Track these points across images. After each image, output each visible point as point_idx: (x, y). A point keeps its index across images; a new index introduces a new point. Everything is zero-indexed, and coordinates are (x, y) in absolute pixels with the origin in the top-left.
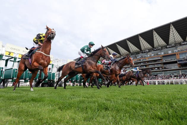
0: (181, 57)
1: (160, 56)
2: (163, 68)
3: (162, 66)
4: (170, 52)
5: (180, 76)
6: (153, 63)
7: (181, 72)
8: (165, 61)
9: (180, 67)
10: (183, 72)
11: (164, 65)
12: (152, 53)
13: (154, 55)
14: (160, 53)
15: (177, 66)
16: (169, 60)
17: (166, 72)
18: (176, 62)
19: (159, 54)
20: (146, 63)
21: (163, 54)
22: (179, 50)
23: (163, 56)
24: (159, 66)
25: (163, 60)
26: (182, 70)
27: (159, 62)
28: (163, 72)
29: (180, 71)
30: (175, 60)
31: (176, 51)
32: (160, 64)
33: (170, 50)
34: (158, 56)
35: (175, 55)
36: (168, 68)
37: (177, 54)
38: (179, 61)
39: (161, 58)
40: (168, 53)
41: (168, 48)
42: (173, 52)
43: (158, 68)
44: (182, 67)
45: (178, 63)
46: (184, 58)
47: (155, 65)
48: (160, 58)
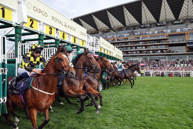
0: (191, 38)
1: (166, 35)
2: (168, 51)
3: (167, 48)
4: (178, 31)
5: (188, 63)
6: (156, 44)
7: (189, 57)
8: (172, 42)
9: (188, 51)
10: (190, 58)
11: (169, 47)
12: (156, 30)
13: (158, 32)
14: (166, 31)
15: (185, 50)
16: (176, 41)
17: (170, 56)
18: (184, 44)
19: (164, 31)
20: (147, 43)
21: (170, 32)
22: (190, 28)
23: (170, 35)
24: (163, 47)
25: (169, 41)
26: (189, 55)
27: (163, 42)
28: (167, 57)
29: (187, 56)
30: (184, 42)
31: (186, 29)
32: (164, 46)
33: (178, 28)
34: (163, 34)
35: (184, 34)
36: (174, 52)
37: (187, 34)
38: (189, 43)
39: (167, 38)
40: (175, 31)
41: (176, 24)
42: (182, 30)
43: (162, 51)
44: (191, 52)
45: (188, 46)
47: (158, 46)
48: (165, 38)
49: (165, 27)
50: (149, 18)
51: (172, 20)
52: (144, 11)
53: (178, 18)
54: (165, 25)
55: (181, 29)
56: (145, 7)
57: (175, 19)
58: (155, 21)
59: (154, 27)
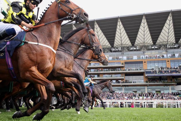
0: (149, 67)
1: (122, 62)
2: (124, 81)
3: (123, 78)
4: (135, 58)
5: (147, 95)
6: (111, 72)
7: (148, 89)
8: (129, 70)
9: (147, 82)
10: (149, 90)
11: (126, 77)
12: (110, 56)
13: (113, 59)
14: (122, 57)
15: (143, 81)
16: (134, 69)
17: (127, 87)
18: (141, 74)
19: (120, 57)
20: (100, 71)
21: (126, 59)
22: (148, 56)
23: (126, 63)
24: (119, 77)
25: (126, 69)
26: (148, 86)
27: (119, 70)
28: (123, 88)
29: (146, 88)
30: (142, 71)
31: (143, 56)
32: (120, 75)
33: (135, 55)
34: (119, 61)
35: (141, 62)
36: (131, 82)
37: (145, 62)
38: (147, 72)
39: (123, 65)
40: (132, 59)
41: (132, 50)
42: (139, 58)
43: (117, 80)
44: (150, 82)
45: (146, 75)
46: (153, 69)
47: (113, 75)
48: (121, 65)
49: (120, 53)
50: (103, 42)
51: (128, 46)
52: (98, 33)
53: (134, 44)
54: (120, 51)
55: (138, 56)
56: (99, 29)
57: (131, 45)
58: (109, 45)
59: (107, 52)
